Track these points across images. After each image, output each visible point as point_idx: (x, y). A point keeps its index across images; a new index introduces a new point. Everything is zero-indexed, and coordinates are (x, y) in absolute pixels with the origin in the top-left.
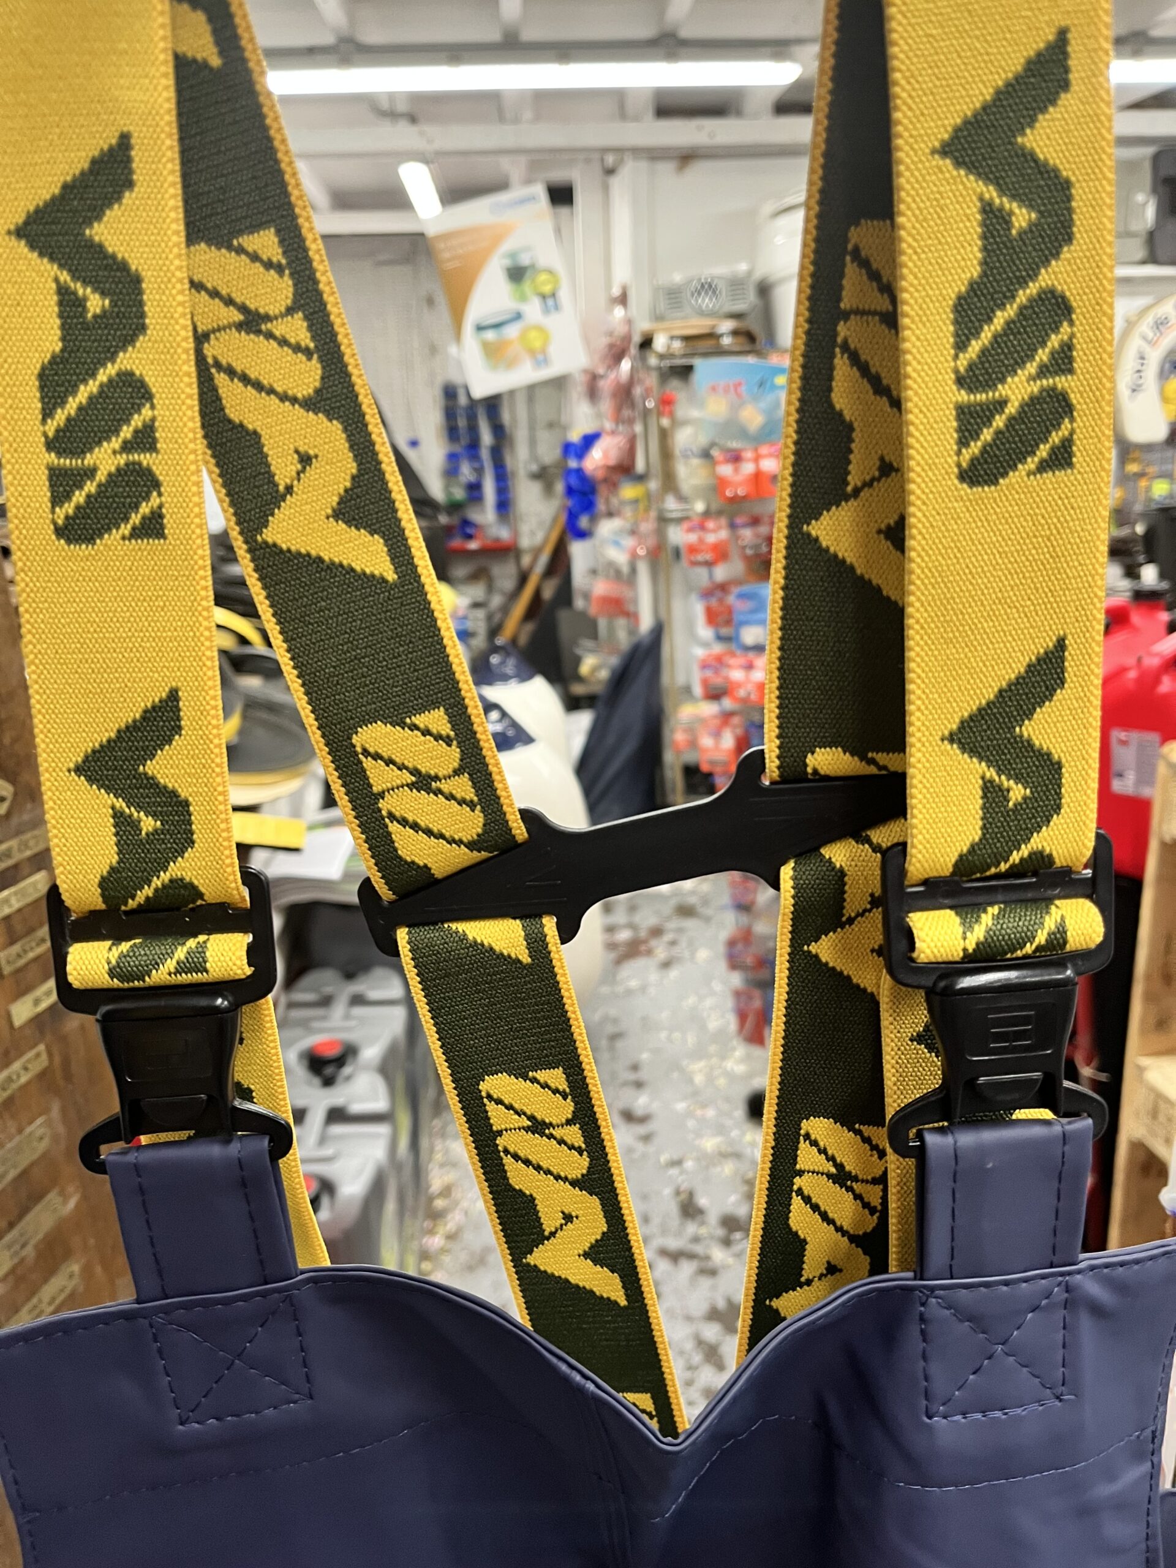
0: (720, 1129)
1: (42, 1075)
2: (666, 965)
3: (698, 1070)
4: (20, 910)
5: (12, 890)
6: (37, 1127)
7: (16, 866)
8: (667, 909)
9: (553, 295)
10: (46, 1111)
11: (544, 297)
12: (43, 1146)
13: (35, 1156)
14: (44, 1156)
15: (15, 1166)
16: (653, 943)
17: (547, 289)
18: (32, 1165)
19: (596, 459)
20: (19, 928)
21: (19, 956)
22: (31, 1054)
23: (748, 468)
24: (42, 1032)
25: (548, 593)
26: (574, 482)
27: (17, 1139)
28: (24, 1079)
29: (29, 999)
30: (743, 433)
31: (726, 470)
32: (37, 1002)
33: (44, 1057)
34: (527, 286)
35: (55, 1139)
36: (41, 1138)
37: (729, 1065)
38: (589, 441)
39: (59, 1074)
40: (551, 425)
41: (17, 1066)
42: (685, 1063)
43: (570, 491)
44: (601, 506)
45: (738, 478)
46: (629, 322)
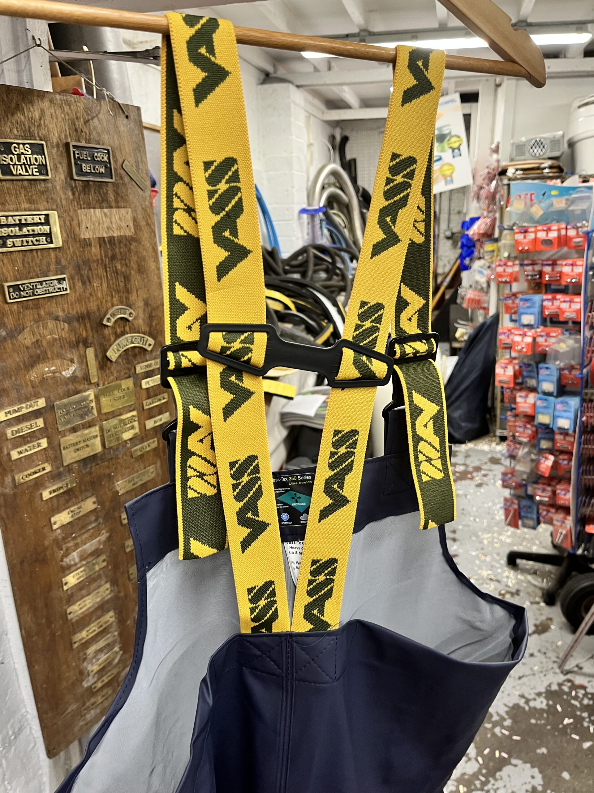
0: (492, 567)
1: (155, 449)
2: (480, 485)
3: (486, 537)
4: (152, 387)
5: (150, 379)
6: (151, 469)
7: (153, 370)
8: (485, 459)
9: (459, 148)
10: (155, 463)
11: (453, 150)
12: (153, 475)
13: (150, 478)
14: (153, 479)
15: (141, 480)
16: (475, 474)
17: (456, 145)
18: (148, 481)
19: (474, 231)
20: (152, 394)
21: (150, 404)
22: (152, 440)
23: (531, 236)
24: (156, 434)
25: (447, 297)
26: (464, 241)
27: (143, 471)
28: (148, 449)
29: (152, 420)
30: (531, 219)
31: (519, 237)
32: (155, 422)
33: (156, 443)
34: (445, 144)
35: (157, 474)
36: (152, 473)
37: (503, 538)
38: (473, 220)
39: (161, 451)
40: (459, 212)
41: (146, 444)
42: (480, 534)
43: (462, 247)
44: (476, 254)
45: (526, 241)
46: (498, 161)
